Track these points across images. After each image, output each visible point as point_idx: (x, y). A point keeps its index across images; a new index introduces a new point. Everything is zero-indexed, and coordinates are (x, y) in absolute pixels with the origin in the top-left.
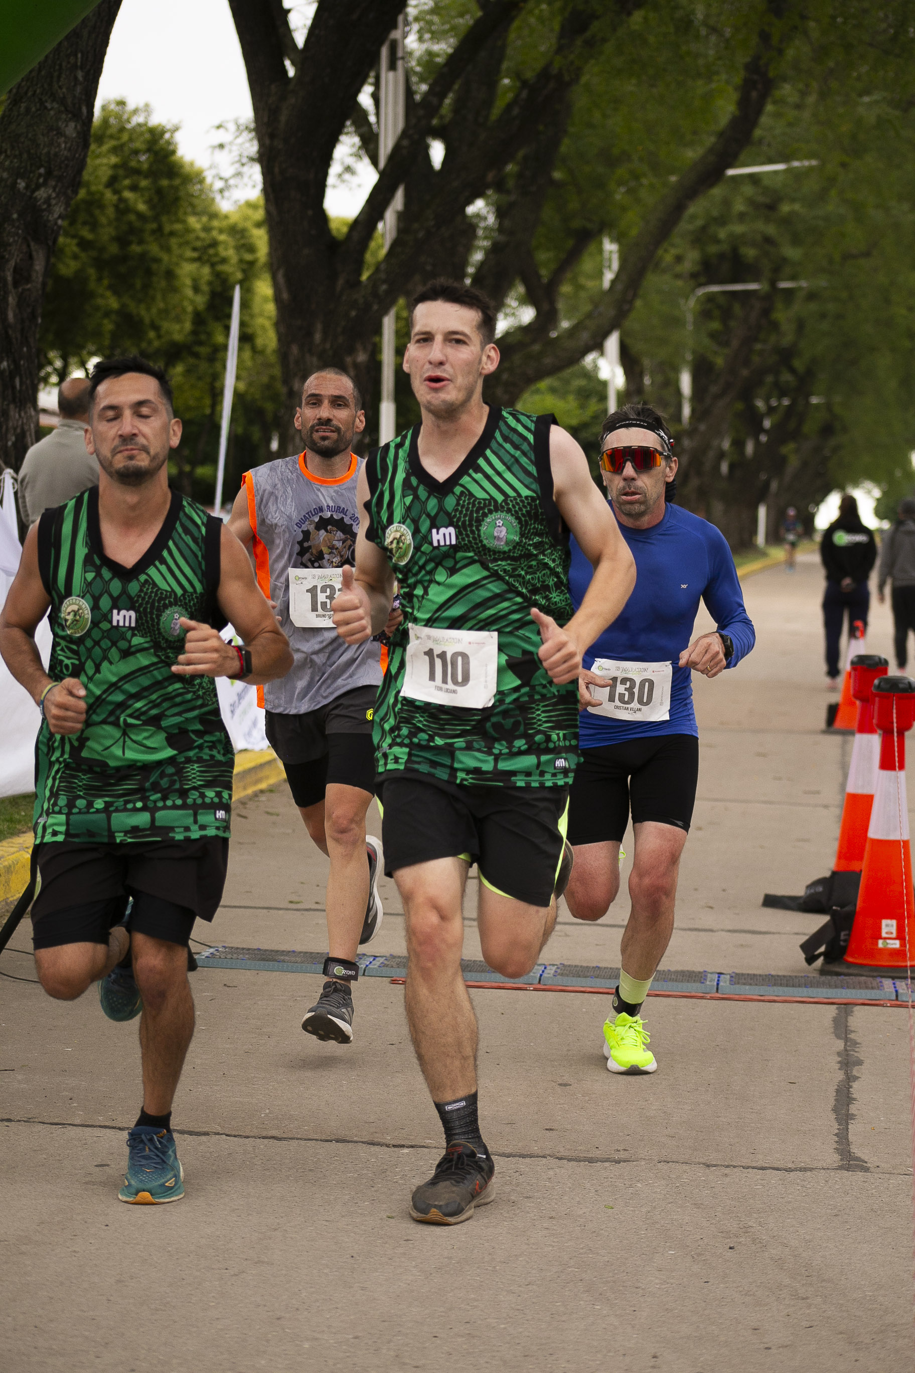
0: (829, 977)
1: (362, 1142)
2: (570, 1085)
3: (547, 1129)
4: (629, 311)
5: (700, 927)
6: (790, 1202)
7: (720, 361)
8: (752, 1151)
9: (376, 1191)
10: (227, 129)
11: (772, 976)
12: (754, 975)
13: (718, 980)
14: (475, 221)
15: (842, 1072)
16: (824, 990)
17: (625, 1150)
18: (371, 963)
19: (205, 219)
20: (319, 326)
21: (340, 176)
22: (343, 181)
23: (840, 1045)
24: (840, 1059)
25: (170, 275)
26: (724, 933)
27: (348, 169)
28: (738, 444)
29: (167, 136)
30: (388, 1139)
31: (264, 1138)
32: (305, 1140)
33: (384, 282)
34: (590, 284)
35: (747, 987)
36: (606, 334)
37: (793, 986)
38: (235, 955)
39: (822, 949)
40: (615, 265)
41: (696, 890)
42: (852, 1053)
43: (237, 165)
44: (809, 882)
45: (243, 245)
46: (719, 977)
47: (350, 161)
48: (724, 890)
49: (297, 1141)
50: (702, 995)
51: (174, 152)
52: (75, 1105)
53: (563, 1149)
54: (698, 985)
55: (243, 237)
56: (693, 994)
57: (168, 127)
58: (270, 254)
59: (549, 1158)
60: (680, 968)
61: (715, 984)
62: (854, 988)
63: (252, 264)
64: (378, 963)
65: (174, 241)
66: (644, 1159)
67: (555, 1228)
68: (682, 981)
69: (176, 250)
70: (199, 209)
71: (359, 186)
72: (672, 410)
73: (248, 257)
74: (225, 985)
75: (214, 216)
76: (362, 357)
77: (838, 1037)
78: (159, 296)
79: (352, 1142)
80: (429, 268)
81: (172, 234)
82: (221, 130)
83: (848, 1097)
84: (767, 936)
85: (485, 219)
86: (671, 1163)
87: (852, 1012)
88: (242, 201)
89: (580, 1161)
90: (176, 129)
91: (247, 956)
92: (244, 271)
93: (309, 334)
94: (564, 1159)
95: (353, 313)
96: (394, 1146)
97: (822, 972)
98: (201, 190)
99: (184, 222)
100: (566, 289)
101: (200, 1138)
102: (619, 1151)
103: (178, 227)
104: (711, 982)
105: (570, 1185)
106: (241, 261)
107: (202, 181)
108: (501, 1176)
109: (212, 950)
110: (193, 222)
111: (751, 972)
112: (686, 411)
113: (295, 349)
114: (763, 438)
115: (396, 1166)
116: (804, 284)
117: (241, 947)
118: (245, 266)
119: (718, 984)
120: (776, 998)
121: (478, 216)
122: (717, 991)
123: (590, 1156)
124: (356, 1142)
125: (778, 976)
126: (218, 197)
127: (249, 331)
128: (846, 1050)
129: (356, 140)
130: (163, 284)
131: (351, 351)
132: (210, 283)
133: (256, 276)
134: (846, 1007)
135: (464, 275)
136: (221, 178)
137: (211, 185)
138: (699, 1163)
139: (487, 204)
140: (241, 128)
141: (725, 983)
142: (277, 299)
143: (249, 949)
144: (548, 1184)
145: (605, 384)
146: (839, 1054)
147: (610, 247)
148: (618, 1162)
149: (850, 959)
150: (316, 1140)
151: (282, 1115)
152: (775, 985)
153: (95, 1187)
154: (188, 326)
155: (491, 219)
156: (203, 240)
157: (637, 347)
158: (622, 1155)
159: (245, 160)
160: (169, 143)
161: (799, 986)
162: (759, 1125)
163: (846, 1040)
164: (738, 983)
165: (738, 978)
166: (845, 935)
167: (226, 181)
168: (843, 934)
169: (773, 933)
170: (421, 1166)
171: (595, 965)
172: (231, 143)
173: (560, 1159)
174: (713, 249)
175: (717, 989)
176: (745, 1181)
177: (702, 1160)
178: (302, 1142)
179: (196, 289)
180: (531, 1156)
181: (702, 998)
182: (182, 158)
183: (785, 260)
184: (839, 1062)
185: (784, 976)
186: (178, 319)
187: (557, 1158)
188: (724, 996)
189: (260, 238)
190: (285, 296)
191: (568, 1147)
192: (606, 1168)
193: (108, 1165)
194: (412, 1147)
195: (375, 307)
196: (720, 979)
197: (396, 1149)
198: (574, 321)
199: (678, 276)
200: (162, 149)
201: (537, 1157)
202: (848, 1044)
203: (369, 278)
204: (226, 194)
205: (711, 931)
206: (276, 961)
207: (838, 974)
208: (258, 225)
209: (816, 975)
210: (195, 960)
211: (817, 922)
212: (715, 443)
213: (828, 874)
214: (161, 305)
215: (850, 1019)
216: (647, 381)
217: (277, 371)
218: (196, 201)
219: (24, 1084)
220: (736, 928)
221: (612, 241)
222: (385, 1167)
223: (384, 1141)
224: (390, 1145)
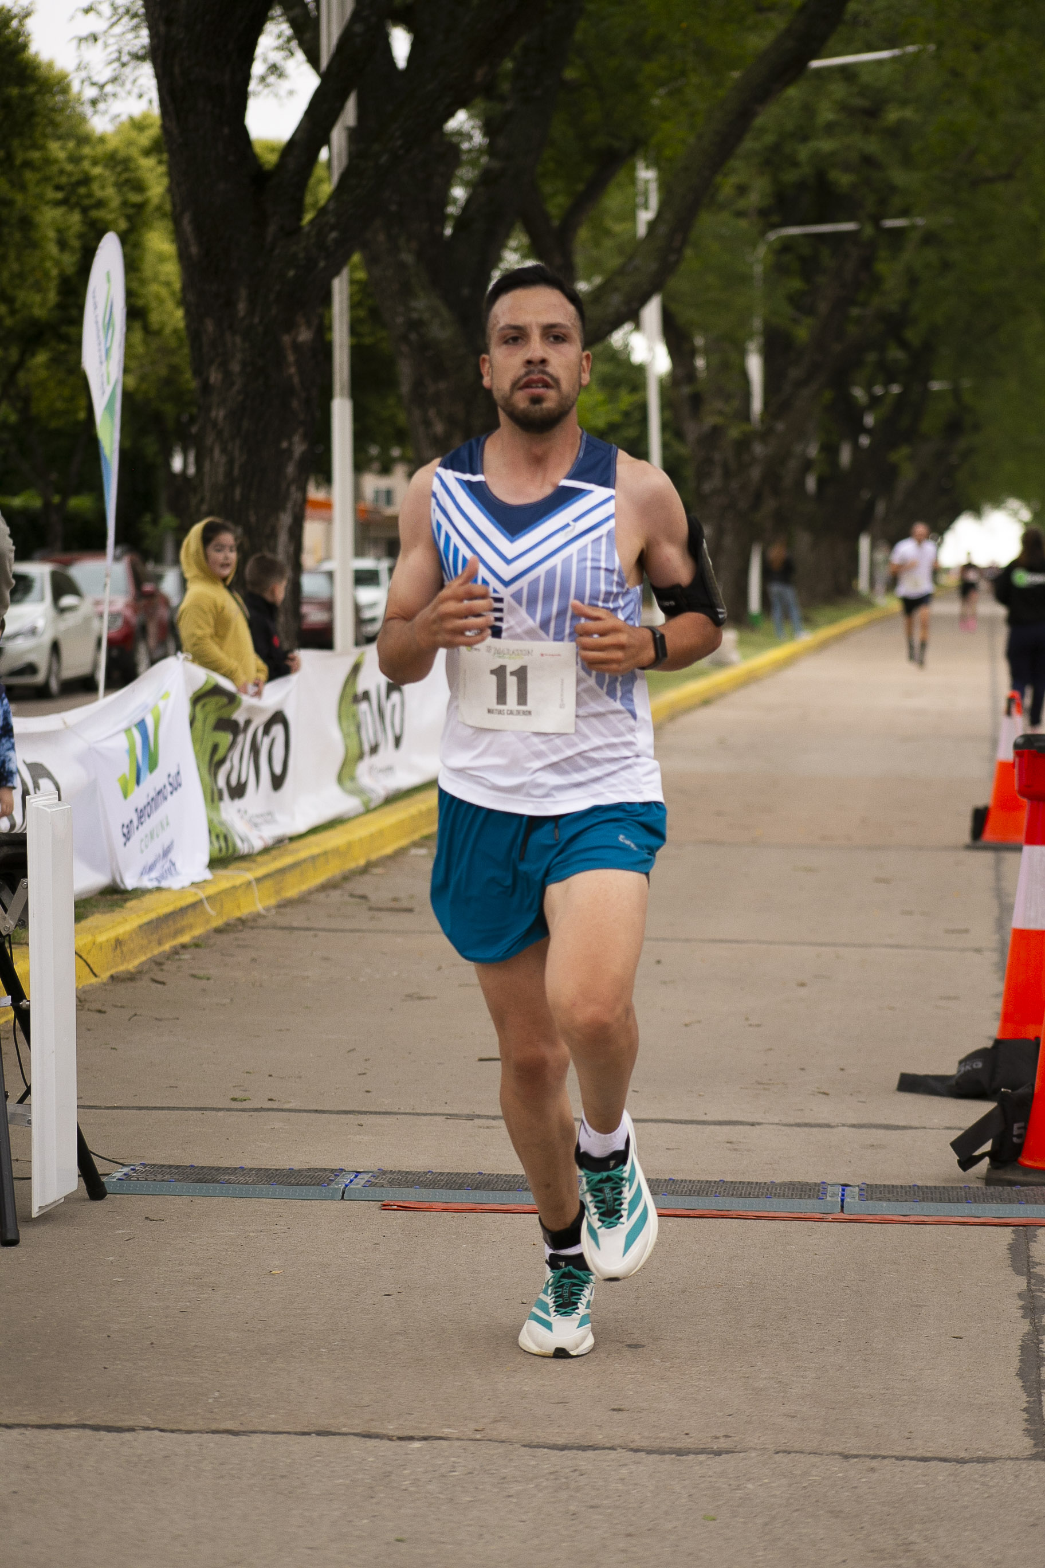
0: (1001, 1188)
1: (354, 1434)
2: (643, 1346)
3: (614, 1410)
4: (677, 262)
5: (812, 1121)
6: (966, 1507)
7: (802, 333)
8: (907, 1435)
9: (377, 1503)
10: (99, 13)
11: (918, 1186)
12: (893, 1186)
13: (843, 1195)
14: (455, 140)
15: (1027, 1321)
16: (994, 1206)
17: (726, 1436)
18: (351, 1181)
19: (71, 145)
20: (243, 293)
21: (263, 79)
22: (268, 85)
23: (1021, 1283)
24: (1022, 1303)
25: (26, 223)
26: (846, 1128)
27: (274, 69)
28: (830, 450)
29: (14, 23)
30: (390, 1428)
31: (214, 1432)
32: (274, 1433)
33: (333, 228)
34: (618, 228)
35: (884, 1204)
36: (644, 300)
37: (950, 1202)
38: (159, 1176)
39: (987, 1147)
40: (654, 201)
41: (803, 1069)
42: (1039, 1294)
43: (116, 65)
44: (963, 1056)
45: (127, 181)
46: (843, 1190)
47: (276, 57)
48: (842, 1069)
49: (261, 1436)
50: (821, 1216)
51: (25, 47)
53: (639, 1437)
54: (815, 1201)
55: (126, 169)
56: (808, 1215)
57: (15, 10)
58: (169, 190)
59: (619, 1450)
60: (788, 1179)
61: (839, 1200)
62: (1036, 1203)
63: (140, 207)
64: (362, 1182)
65: (29, 176)
66: (755, 1449)
67: (635, 1549)
68: (792, 1198)
69: (33, 189)
70: (62, 131)
71: (291, 93)
72: (736, 403)
73: (135, 198)
74: (147, 1218)
75: (84, 139)
76: (305, 335)
77: (1018, 1271)
78: (12, 254)
79: (338, 1434)
80: (393, 208)
81: (28, 164)
82: (92, 15)
83: (1038, 1356)
84: (905, 1132)
85: (470, 137)
86: (793, 1455)
87: (1035, 1236)
88: (124, 118)
89: (664, 1453)
90: (27, 15)
91: (176, 1177)
92: (129, 218)
93: (230, 304)
94: (642, 1451)
95: (291, 273)
96: (400, 1439)
97: (989, 1181)
98: (66, 102)
99: (42, 148)
100: (583, 234)
101: (122, 1435)
102: (717, 1438)
103: (35, 155)
104: (833, 1199)
105: (651, 1488)
106: (125, 203)
107: (65, 90)
108: (552, 1477)
109: (126, 1170)
110: (56, 149)
111: (887, 1183)
112: (757, 405)
113: (210, 326)
114: (865, 441)
115: (403, 1466)
116: (920, 221)
117: (167, 1163)
118: (130, 211)
119: (842, 1201)
120: (926, 1219)
121: (459, 133)
122: (842, 1210)
123: (678, 1445)
124: (347, 1434)
125: (927, 1187)
126: (88, 110)
127: (140, 303)
128: (1030, 1290)
129: (286, 29)
130: (17, 236)
131: (290, 326)
132: (81, 236)
133: (147, 225)
134: (1026, 1229)
135: (443, 218)
136: (93, 84)
137: (80, 93)
138: (834, 1454)
139: (471, 117)
140: (121, 10)
141: (852, 1198)
142: (183, 256)
143: (178, 1167)
144: (620, 1487)
145: (640, 370)
146: (1020, 1296)
147: (646, 175)
148: (718, 1453)
149: (1028, 1163)
150: (289, 1433)
151: (238, 1399)
152: (924, 1201)
154: (52, 297)
155: (478, 138)
156: (70, 174)
157: (686, 315)
158: (723, 1444)
159: (125, 58)
160: (18, 34)
161: (958, 1201)
162: (914, 1398)
163: (1030, 1276)
164: (872, 1199)
165: (870, 1192)
166: (1019, 1128)
167: (102, 87)
168: (1016, 1126)
169: (916, 1128)
170: (440, 1466)
171: (667, 1178)
172: (105, 32)
173: (636, 1451)
174: (790, 176)
175: (842, 1207)
176: (901, 1478)
177: (836, 1449)
178: (269, 1437)
179: (62, 244)
180: (594, 1448)
181: (821, 1220)
182: (37, 54)
183: (893, 189)
184: (1022, 1307)
185: (935, 1187)
186: (38, 288)
187: (632, 1450)
188: (852, 1217)
189: (152, 170)
190: (194, 250)
191: (646, 1434)
192: (701, 1463)
194: (425, 1439)
195: (322, 264)
196: (846, 1194)
197: (403, 1443)
198: (598, 280)
199: (740, 214)
200: (9, 42)
201: (604, 1448)
202: (1033, 1281)
203: (312, 222)
204: (101, 106)
205: (828, 1126)
206: (218, 1182)
207: (1011, 1183)
208: (147, 153)
209: (980, 1184)
210: (103, 1184)
211: (977, 1110)
212: (798, 449)
213: (989, 1044)
214: (15, 267)
215: (1033, 1246)
216: (700, 363)
217: (183, 357)
218: (59, 118)
220: (864, 1121)
221: (647, 167)
222: (389, 1469)
223: (385, 1432)
224: (394, 1438)
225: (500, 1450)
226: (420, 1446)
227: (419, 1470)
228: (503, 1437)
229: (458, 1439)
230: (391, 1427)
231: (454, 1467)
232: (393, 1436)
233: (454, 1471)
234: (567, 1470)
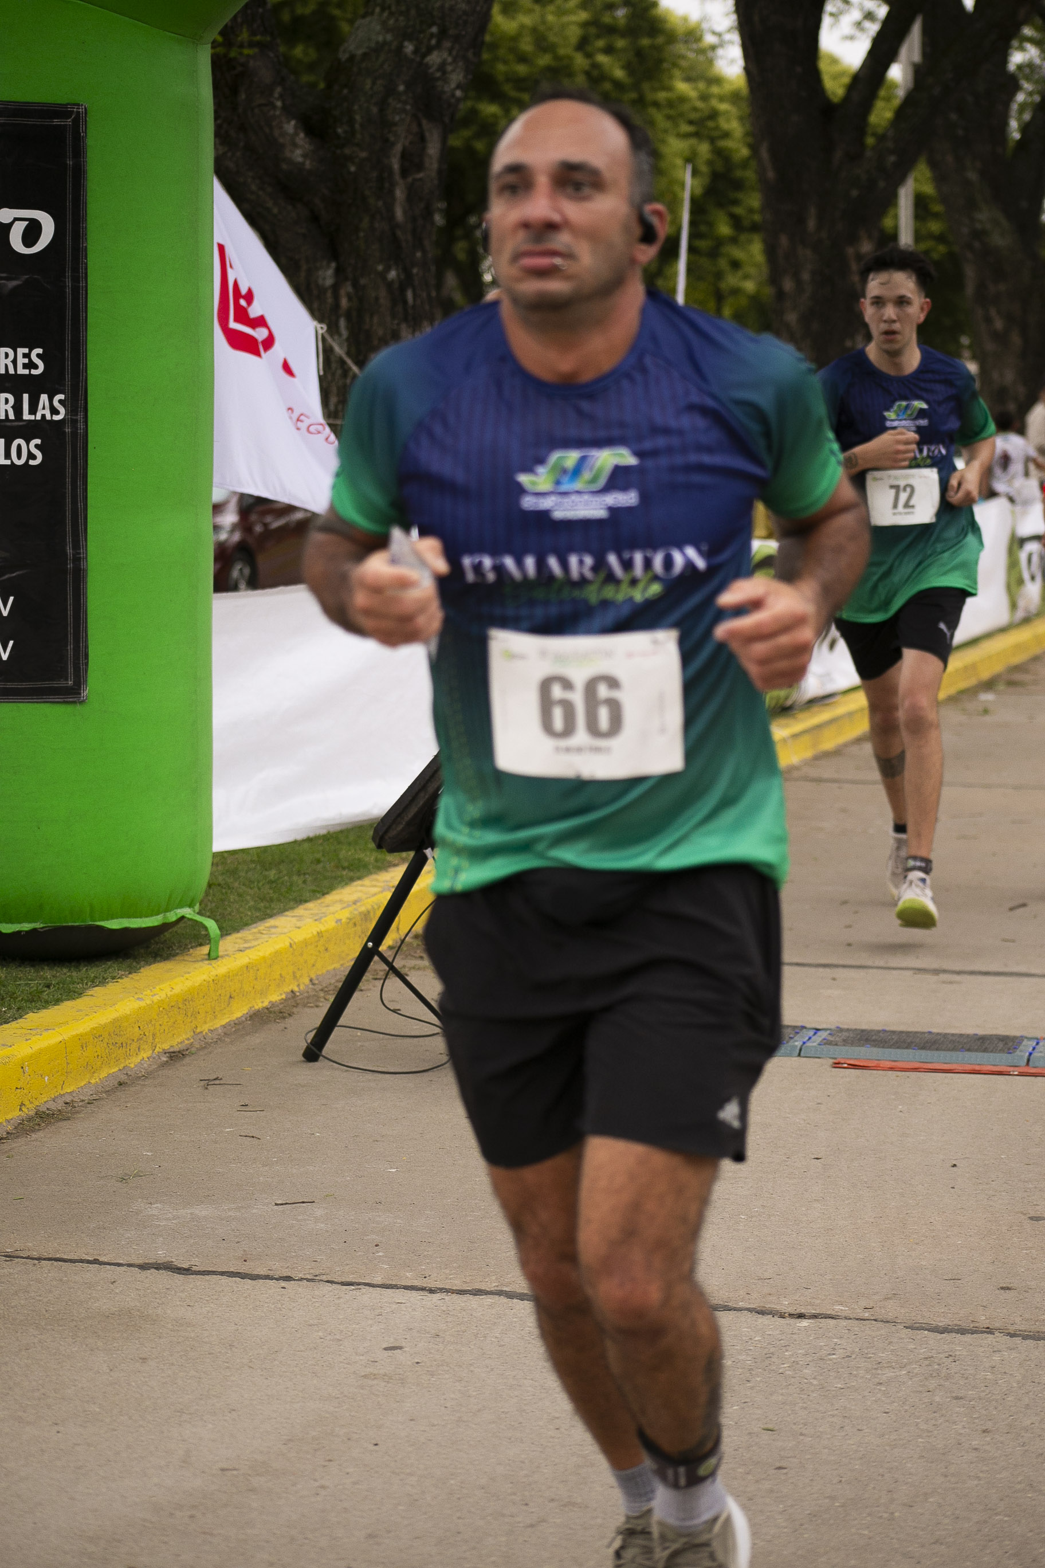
1: (750, 1310)
18: (809, 1038)
30: (785, 1305)
52: (381, 1254)
59: (997, 1334)
64: (821, 1039)
79: (735, 1309)
94: (1020, 1335)
96: (791, 1315)
108: (926, 1362)
124: (740, 1310)
153: (375, 1382)
170: (821, 1348)
193: (400, 1348)
194: (815, 1316)
197: (792, 1321)
201: (983, 1332)
219: (322, 1223)
222: (772, 1350)
223: (778, 1307)
224: (786, 1315)
225: (883, 1332)
226: (807, 1324)
227: (801, 1351)
228: (890, 1316)
229: (846, 1318)
230: (787, 1303)
231: (835, 1349)
232: (785, 1313)
233: (834, 1354)
234: (941, 1356)
